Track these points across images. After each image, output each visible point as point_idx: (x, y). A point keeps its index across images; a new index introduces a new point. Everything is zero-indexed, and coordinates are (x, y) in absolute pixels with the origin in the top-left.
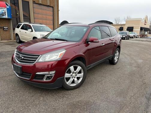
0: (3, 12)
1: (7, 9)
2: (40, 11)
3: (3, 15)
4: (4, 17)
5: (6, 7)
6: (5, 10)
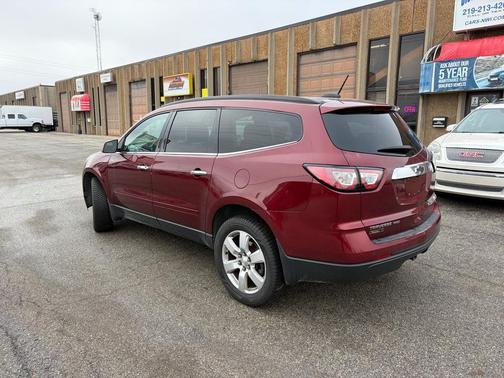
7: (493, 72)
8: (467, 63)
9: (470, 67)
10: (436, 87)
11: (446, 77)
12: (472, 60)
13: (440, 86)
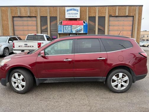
0: (81, 28)
1: (84, 26)
2: (117, 23)
3: (80, 31)
4: (81, 32)
5: (83, 25)
6: (82, 27)
7: (76, 29)
8: (70, 26)
9: (71, 27)
10: (63, 32)
11: (66, 29)
12: (71, 26)
13: (64, 32)
